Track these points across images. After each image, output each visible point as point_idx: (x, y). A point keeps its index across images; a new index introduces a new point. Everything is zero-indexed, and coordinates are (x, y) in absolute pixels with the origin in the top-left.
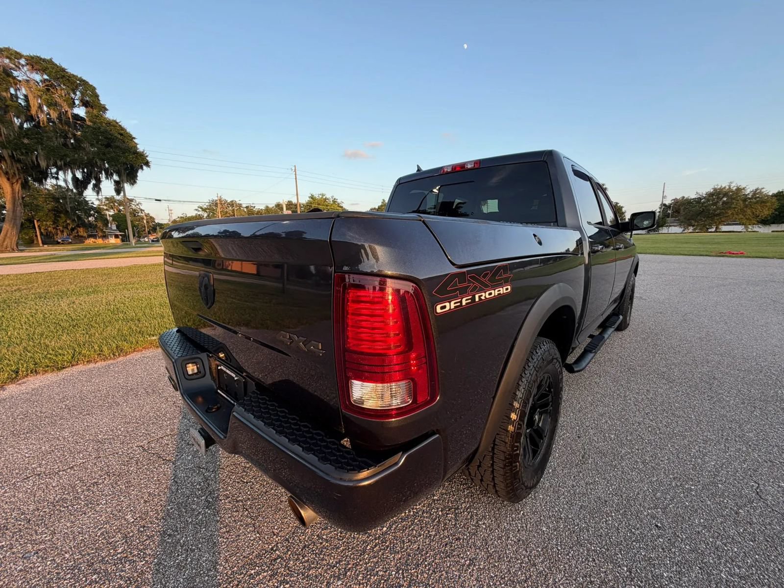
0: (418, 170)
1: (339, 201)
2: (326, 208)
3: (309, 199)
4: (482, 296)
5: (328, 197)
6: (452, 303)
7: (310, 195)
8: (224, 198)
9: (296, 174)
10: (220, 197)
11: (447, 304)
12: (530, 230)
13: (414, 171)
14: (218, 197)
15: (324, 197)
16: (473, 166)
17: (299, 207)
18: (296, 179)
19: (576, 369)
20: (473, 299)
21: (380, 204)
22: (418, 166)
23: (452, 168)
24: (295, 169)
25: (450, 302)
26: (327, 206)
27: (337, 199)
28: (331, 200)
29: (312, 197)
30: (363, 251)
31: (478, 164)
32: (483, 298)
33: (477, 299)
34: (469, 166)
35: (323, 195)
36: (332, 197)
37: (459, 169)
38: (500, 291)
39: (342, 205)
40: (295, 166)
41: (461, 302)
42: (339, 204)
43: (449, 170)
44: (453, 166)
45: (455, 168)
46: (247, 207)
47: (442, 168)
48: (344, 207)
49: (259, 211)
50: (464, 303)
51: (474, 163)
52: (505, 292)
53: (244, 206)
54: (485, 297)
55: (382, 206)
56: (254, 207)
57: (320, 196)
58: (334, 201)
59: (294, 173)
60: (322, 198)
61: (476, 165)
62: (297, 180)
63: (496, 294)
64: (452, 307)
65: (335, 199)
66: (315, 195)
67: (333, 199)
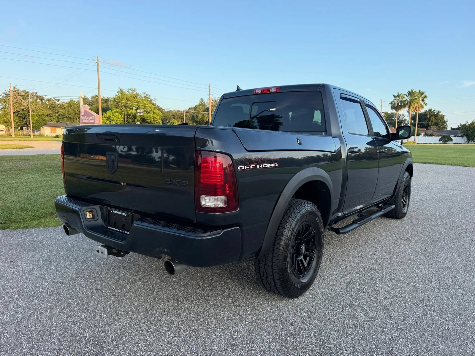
0: (238, 90)
1: (152, 98)
2: (136, 105)
3: (117, 94)
4: (261, 166)
5: (139, 92)
6: (245, 167)
8: (18, 88)
9: (98, 66)
10: (14, 87)
11: (243, 167)
12: (295, 136)
13: (234, 90)
14: (10, 87)
15: (135, 93)
16: (275, 90)
17: (100, 102)
18: (98, 71)
19: (341, 232)
20: (256, 166)
21: (198, 103)
22: (238, 86)
23: (261, 91)
24: (98, 60)
25: (244, 166)
26: (137, 102)
27: (149, 96)
28: (143, 96)
29: (121, 92)
30: (207, 142)
31: (279, 89)
32: (261, 167)
33: (258, 167)
34: (273, 90)
35: (133, 90)
36: (144, 93)
37: (266, 92)
38: (271, 165)
39: (154, 102)
40: (97, 57)
41: (250, 167)
42: (152, 101)
43: (260, 92)
44: (262, 90)
45: (263, 91)
46: (49, 100)
47: (254, 90)
48: (157, 104)
49: (63, 105)
50: (251, 167)
51: (276, 89)
52: (274, 166)
53: (46, 98)
54: (262, 166)
55: (199, 105)
56: (58, 100)
57: (130, 92)
58: (146, 98)
59: (96, 64)
60: (132, 93)
61: (277, 90)
62: (100, 73)
63: (269, 166)
64: (245, 168)
65: (147, 95)
66: (125, 90)
67: (145, 95)
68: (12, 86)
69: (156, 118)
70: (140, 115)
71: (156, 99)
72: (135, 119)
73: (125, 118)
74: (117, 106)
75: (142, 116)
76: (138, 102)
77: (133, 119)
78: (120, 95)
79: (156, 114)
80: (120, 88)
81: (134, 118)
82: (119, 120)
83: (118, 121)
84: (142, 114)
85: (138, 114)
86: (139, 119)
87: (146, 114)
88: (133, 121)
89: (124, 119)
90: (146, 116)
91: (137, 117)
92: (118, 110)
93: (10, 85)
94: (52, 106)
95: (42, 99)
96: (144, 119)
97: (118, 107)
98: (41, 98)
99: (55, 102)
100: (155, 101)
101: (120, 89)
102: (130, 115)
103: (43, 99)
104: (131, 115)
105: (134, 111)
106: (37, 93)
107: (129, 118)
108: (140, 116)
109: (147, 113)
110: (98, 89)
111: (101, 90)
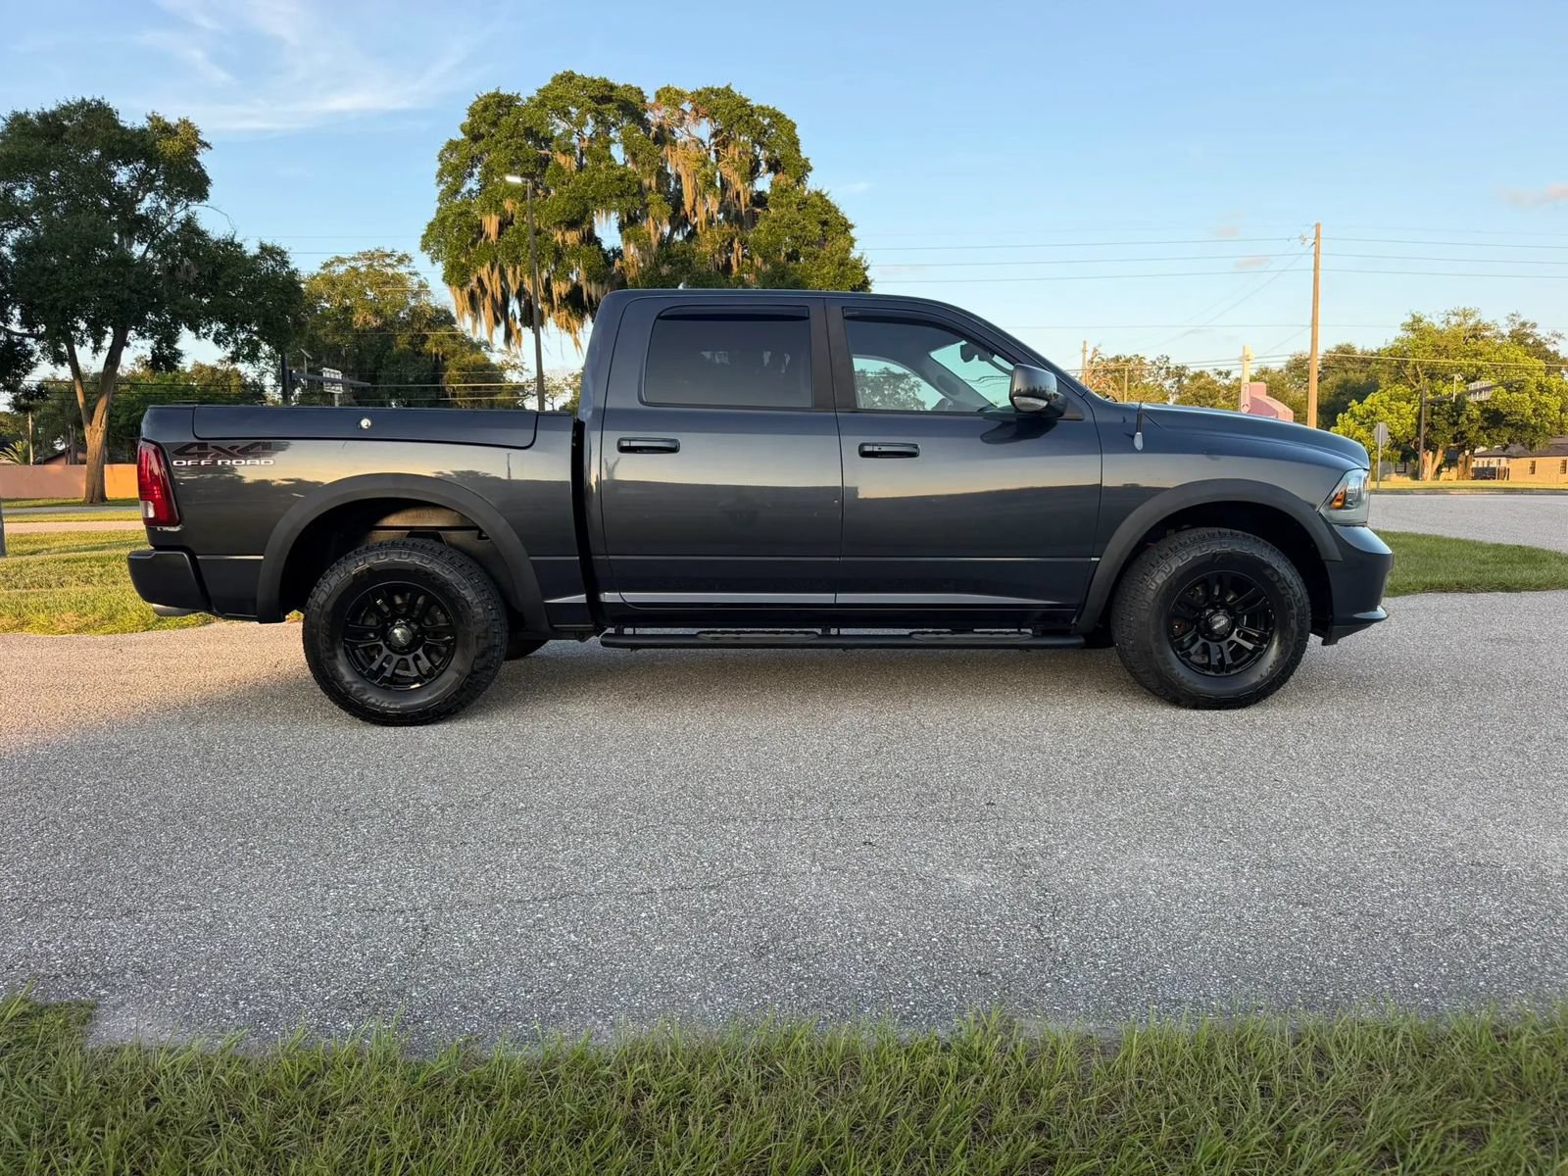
1: (1542, 333)
3: (1401, 334)
5: (1489, 320)
7: (1409, 320)
9: (1316, 255)
15: (1471, 322)
18: (1316, 269)
24: (1317, 236)
27: (1534, 326)
28: (1506, 331)
29: (1415, 325)
35: (1465, 315)
40: (1318, 226)
42: (1540, 344)
57: (1454, 320)
58: (1519, 335)
59: (1313, 250)
60: (1459, 325)
65: (1524, 325)
66: (1430, 317)
67: (1516, 327)
68: (1090, 349)
69: (1546, 405)
70: (1478, 399)
71: (1559, 336)
72: (1459, 415)
73: (1420, 413)
74: (1398, 376)
75: (1487, 401)
76: (1481, 355)
77: (1452, 416)
78: (1412, 336)
79: (1550, 391)
80: (1414, 312)
81: (1455, 414)
82: (1402, 425)
83: (1398, 428)
84: (1485, 396)
85: (1472, 399)
86: (1476, 413)
87: (1502, 394)
88: (1450, 424)
89: (1419, 418)
90: (1504, 402)
91: (1468, 408)
92: (1401, 389)
93: (1085, 347)
94: (1202, 392)
95: (1180, 376)
96: (1496, 412)
97: (1401, 377)
98: (1179, 373)
99: (1215, 382)
100: (1555, 342)
101: (1414, 316)
102: (1441, 403)
103: (1184, 375)
104: (1445, 402)
105: (1455, 389)
106: (1168, 359)
107: (1438, 414)
108: (1480, 403)
109: (1510, 392)
110: (1311, 329)
111: (1320, 330)
